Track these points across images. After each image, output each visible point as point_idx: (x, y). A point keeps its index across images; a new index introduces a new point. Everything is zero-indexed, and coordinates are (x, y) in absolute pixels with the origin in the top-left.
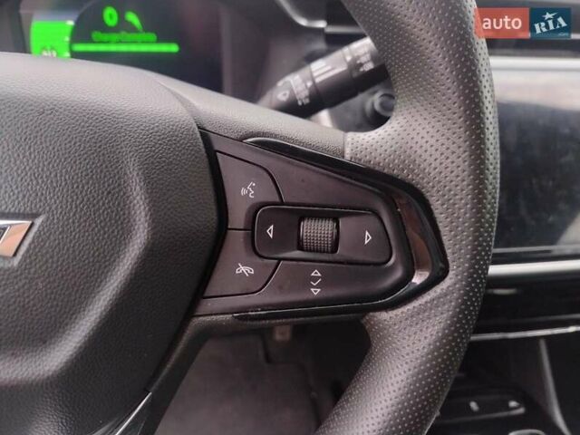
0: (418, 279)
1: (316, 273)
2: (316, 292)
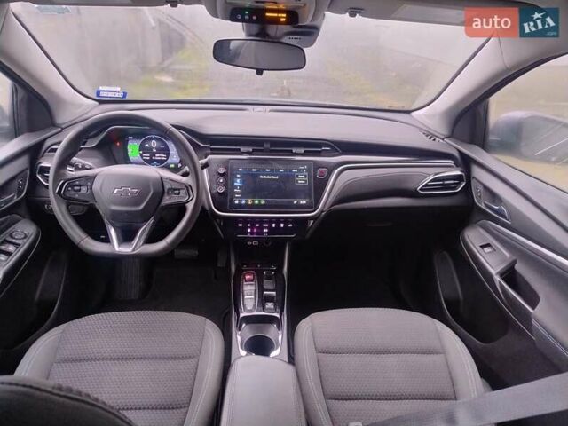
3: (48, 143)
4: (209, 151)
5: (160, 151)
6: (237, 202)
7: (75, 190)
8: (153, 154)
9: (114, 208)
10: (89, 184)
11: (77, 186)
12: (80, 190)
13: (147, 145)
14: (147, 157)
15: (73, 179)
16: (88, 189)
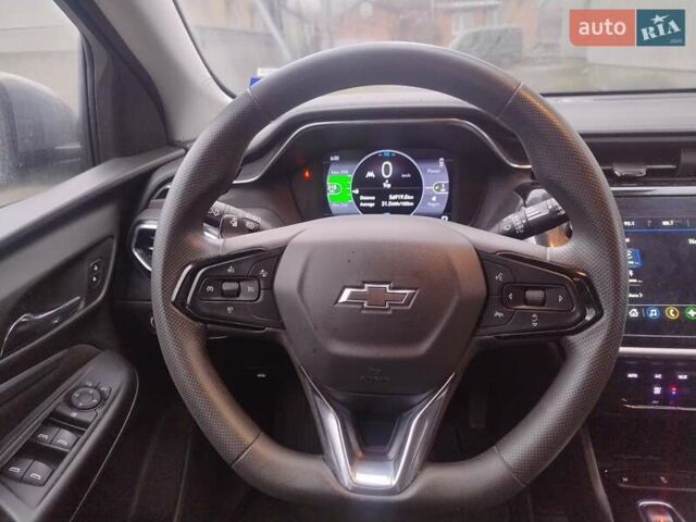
0: (588, 318)
1: (534, 316)
2: (535, 324)
3: (157, 178)
4: (528, 180)
5: (399, 185)
6: (634, 313)
7: (223, 294)
8: (384, 195)
9: (340, 348)
10: (263, 273)
11: (230, 279)
12: (238, 292)
13: (370, 174)
14: (368, 201)
15: (219, 259)
16: (260, 289)
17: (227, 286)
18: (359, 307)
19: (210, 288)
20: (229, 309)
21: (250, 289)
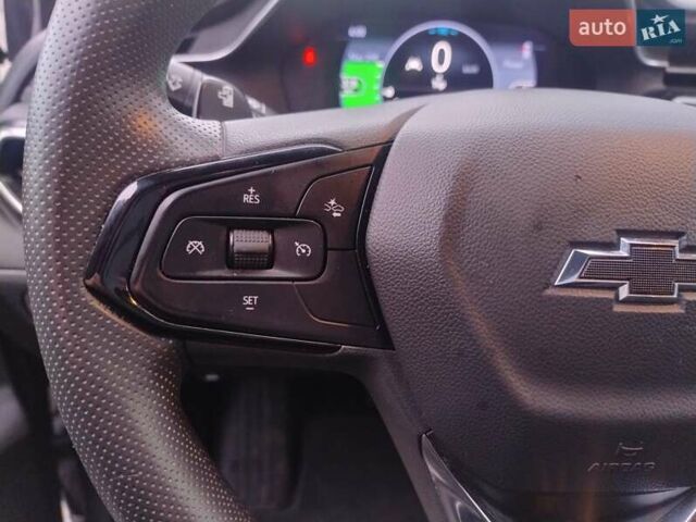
10: (334, 207)
12: (269, 257)
13: (414, 64)
16: (326, 249)
17: (242, 240)
18: (610, 295)
19: (195, 246)
20: (248, 300)
21: (301, 248)
